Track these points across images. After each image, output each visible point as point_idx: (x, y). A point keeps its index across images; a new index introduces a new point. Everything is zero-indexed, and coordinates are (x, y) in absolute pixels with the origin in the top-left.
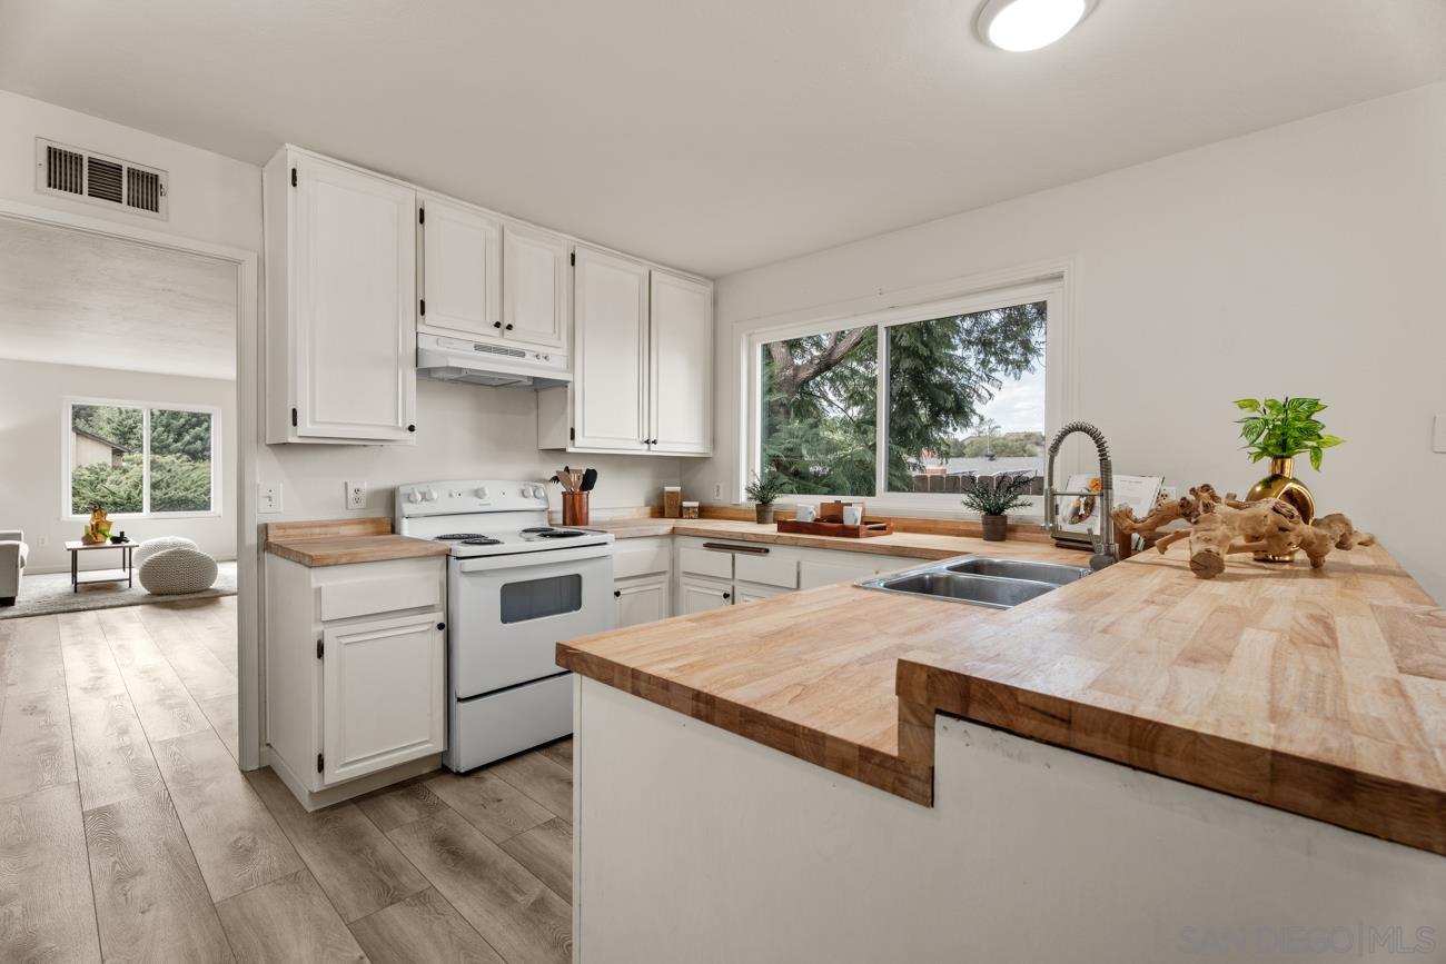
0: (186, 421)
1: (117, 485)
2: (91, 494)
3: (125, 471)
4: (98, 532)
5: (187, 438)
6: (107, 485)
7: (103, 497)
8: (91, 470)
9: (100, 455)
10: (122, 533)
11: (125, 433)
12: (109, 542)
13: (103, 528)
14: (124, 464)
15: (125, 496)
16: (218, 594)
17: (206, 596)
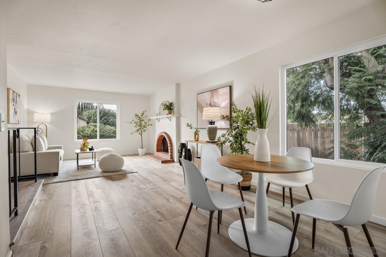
0: (103, 115)
1: (88, 131)
2: (82, 134)
3: (90, 128)
4: (85, 146)
5: (103, 119)
6: (86, 131)
7: (85, 134)
8: (82, 127)
9: (83, 124)
10: (92, 147)
11: (89, 118)
12: (88, 150)
13: (86, 145)
14: (89, 126)
15: (90, 134)
16: (126, 173)
17: (122, 173)
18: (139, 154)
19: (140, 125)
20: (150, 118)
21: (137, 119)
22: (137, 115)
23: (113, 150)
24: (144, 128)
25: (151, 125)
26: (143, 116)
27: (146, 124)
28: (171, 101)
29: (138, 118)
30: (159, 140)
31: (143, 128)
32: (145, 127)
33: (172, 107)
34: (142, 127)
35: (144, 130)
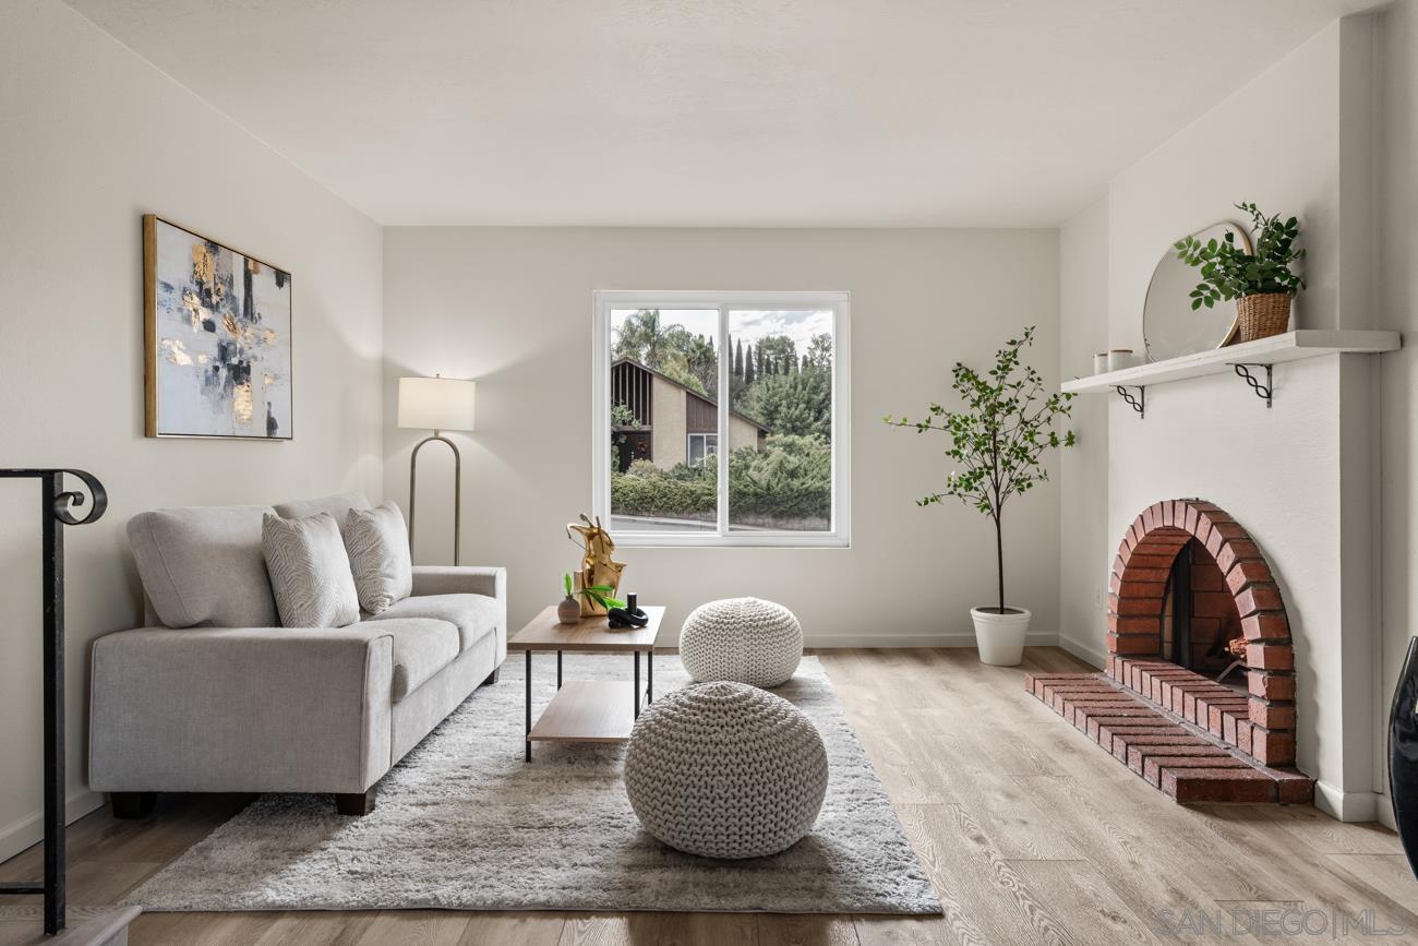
1: (759, 473)
3: (766, 456)
6: (751, 472)
8: (741, 454)
9: (745, 438)
11: (771, 413)
12: (604, 625)
14: (766, 447)
15: (766, 486)
16: (824, 905)
17: (786, 904)
18: (974, 651)
19: (990, 443)
20: (1067, 387)
21: (968, 401)
22: (964, 374)
23: (797, 622)
24: (1014, 463)
25: (1071, 440)
26: (1011, 378)
27: (1031, 434)
28: (1280, 208)
29: (975, 394)
30: (1139, 563)
31: (1006, 463)
32: (1022, 453)
33: (1291, 266)
34: (1003, 454)
35: (1018, 482)
